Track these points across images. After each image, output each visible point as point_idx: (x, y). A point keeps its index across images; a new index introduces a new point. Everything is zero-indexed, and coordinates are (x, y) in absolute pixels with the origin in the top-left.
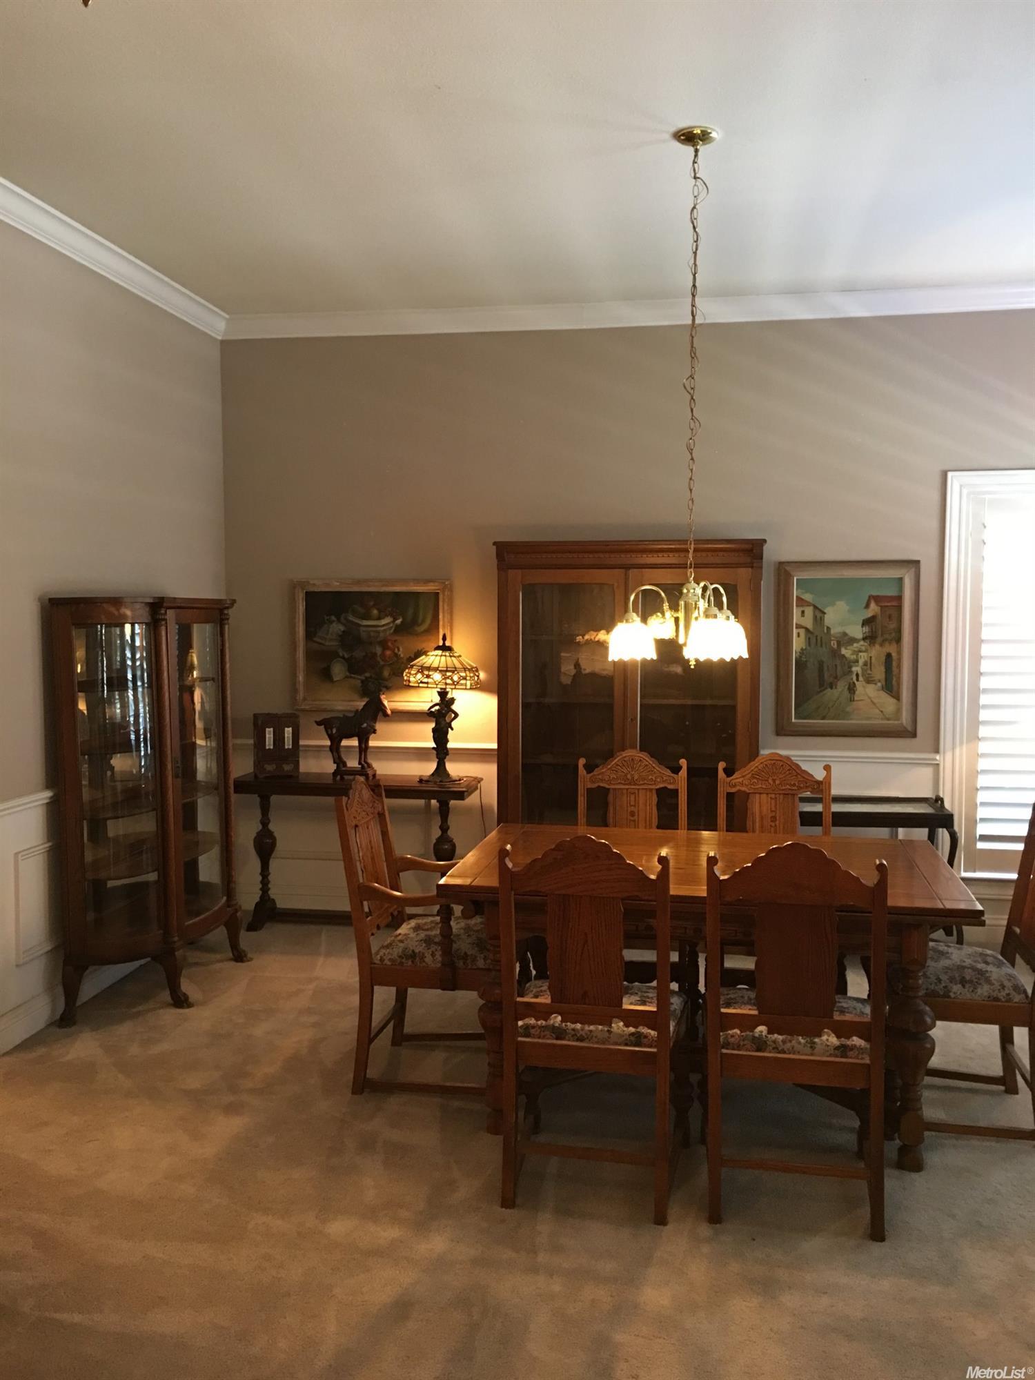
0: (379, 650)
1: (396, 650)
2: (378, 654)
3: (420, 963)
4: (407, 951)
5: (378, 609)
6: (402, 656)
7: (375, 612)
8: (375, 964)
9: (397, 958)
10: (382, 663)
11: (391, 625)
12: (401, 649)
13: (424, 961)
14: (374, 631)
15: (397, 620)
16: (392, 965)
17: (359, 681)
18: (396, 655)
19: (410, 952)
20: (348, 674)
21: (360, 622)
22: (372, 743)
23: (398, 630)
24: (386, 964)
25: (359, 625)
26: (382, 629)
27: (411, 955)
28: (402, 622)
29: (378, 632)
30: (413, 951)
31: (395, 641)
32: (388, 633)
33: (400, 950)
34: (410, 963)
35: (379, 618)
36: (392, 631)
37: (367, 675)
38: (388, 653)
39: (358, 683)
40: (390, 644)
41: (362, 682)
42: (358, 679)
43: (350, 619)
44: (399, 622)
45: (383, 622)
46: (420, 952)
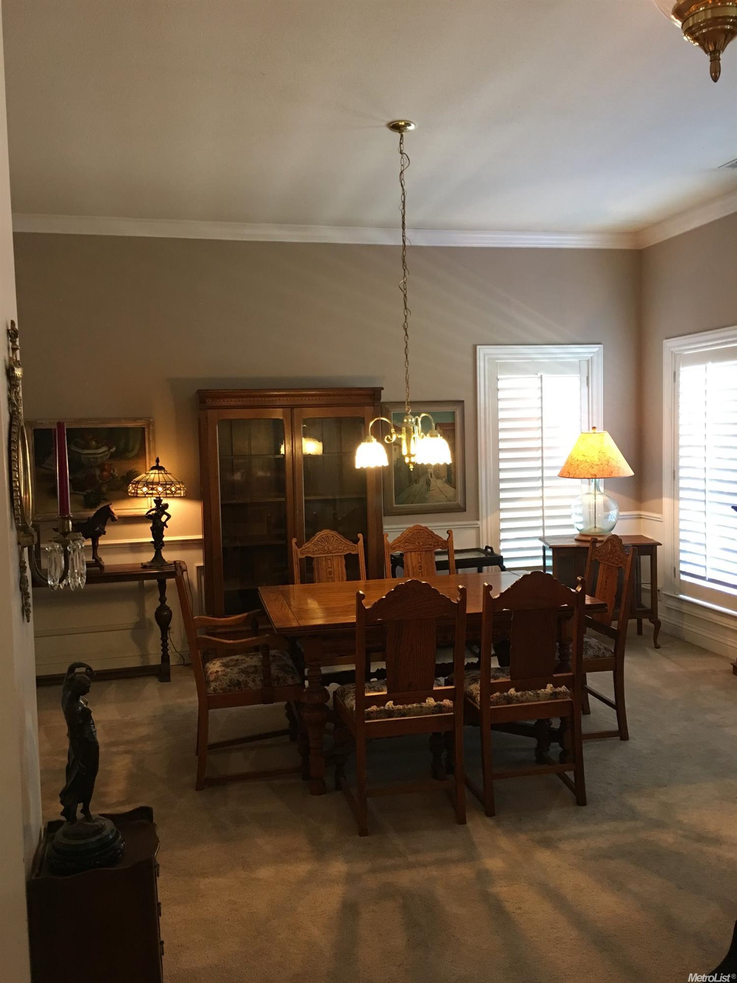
0: (98, 472)
1: (112, 471)
2: (97, 475)
3: (245, 688)
4: (233, 681)
5: (96, 441)
6: (117, 475)
7: (94, 443)
8: (210, 694)
9: (227, 686)
10: (101, 481)
11: (107, 453)
12: (116, 471)
13: (247, 686)
14: (93, 458)
15: (112, 448)
16: (224, 692)
17: (82, 497)
18: (112, 475)
19: (236, 681)
20: (72, 491)
21: (80, 451)
22: (101, 542)
23: (113, 456)
24: (219, 693)
25: (82, 454)
26: (100, 456)
27: (237, 683)
28: (116, 450)
29: (97, 458)
30: (238, 680)
31: (111, 464)
32: (105, 459)
33: (227, 681)
34: (237, 688)
35: (97, 448)
36: (108, 457)
37: (89, 491)
38: (105, 473)
39: (82, 498)
40: (106, 467)
41: (85, 496)
42: (82, 495)
43: (73, 449)
44: (113, 450)
45: (100, 451)
46: (243, 680)
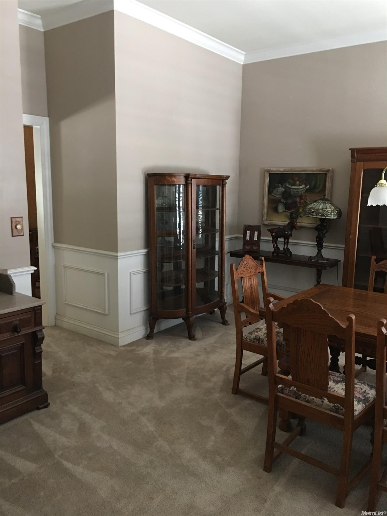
0: (298, 200)
1: (306, 200)
2: (298, 202)
3: (262, 343)
4: (257, 337)
5: (299, 181)
6: (308, 202)
8: (243, 340)
9: (252, 339)
10: (299, 205)
11: (304, 189)
12: (308, 200)
14: (297, 191)
15: (307, 186)
16: (250, 342)
17: (289, 213)
18: (305, 202)
19: (259, 337)
20: (285, 210)
21: (291, 187)
23: (307, 191)
24: (248, 341)
25: (291, 188)
26: (300, 190)
27: (258, 339)
28: (309, 187)
29: (298, 192)
31: (306, 196)
32: (303, 192)
33: (255, 336)
34: (257, 342)
35: (300, 185)
36: (305, 191)
38: (302, 201)
39: (289, 214)
40: (303, 197)
41: (290, 213)
42: (289, 212)
43: (287, 185)
45: (301, 187)
46: (262, 338)
